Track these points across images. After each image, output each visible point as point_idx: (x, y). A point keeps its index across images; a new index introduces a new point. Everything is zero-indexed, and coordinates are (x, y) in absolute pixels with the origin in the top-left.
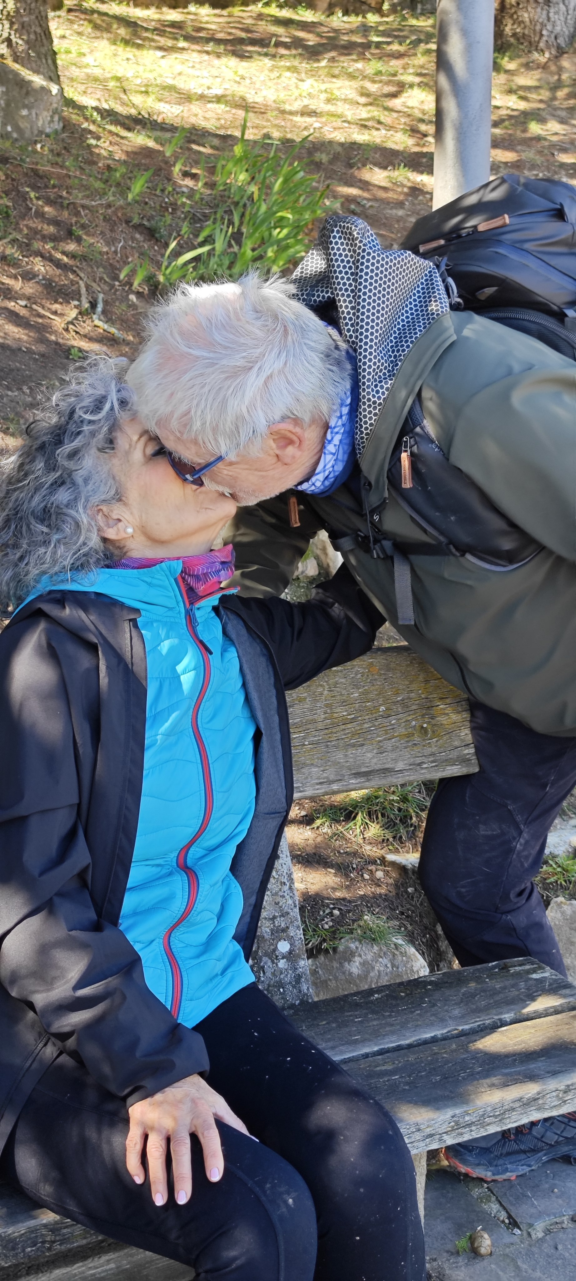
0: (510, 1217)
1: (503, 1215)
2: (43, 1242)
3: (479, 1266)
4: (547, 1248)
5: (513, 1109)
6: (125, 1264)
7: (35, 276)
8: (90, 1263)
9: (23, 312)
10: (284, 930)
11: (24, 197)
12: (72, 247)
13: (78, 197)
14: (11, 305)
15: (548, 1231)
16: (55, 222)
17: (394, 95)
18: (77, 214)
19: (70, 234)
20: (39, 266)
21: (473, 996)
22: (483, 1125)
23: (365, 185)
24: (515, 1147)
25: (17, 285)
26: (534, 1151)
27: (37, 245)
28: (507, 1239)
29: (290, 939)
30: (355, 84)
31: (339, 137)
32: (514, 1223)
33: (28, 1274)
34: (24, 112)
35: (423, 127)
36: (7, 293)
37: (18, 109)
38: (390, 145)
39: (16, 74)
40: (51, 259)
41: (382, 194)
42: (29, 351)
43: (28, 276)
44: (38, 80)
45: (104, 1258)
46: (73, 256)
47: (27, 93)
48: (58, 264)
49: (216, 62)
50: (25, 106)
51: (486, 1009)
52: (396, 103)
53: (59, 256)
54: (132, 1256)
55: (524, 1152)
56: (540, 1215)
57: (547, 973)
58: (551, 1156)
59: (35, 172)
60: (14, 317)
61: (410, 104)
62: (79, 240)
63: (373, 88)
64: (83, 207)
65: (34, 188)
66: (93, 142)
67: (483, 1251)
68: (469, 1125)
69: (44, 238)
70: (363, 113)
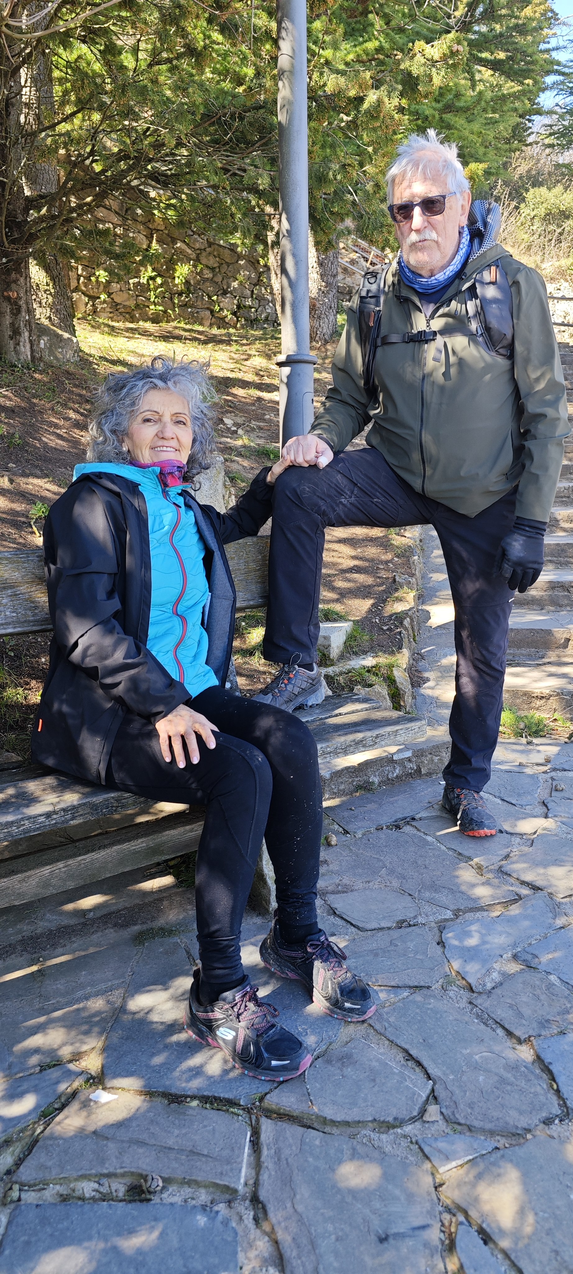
0: (344, 830)
1: (341, 830)
2: (112, 807)
3: (331, 850)
4: (364, 841)
7: (70, 419)
8: (132, 843)
9: (65, 435)
12: (88, 407)
14: (58, 431)
15: (364, 835)
17: (246, 360)
20: (72, 415)
23: (235, 396)
25: (61, 422)
28: (344, 838)
30: (227, 354)
31: (221, 374)
32: (346, 832)
33: (100, 849)
34: (60, 350)
35: (262, 373)
36: (56, 426)
37: (56, 348)
38: (246, 379)
39: (54, 331)
40: (78, 412)
41: (243, 400)
42: (69, 452)
44: (66, 335)
47: (61, 341)
48: (82, 414)
49: (156, 344)
50: (60, 347)
52: (247, 363)
53: (82, 411)
56: (358, 828)
59: (68, 372)
60: (60, 437)
61: (254, 363)
63: (236, 356)
65: (67, 379)
66: (96, 367)
67: (333, 843)
69: (73, 402)
70: (232, 366)
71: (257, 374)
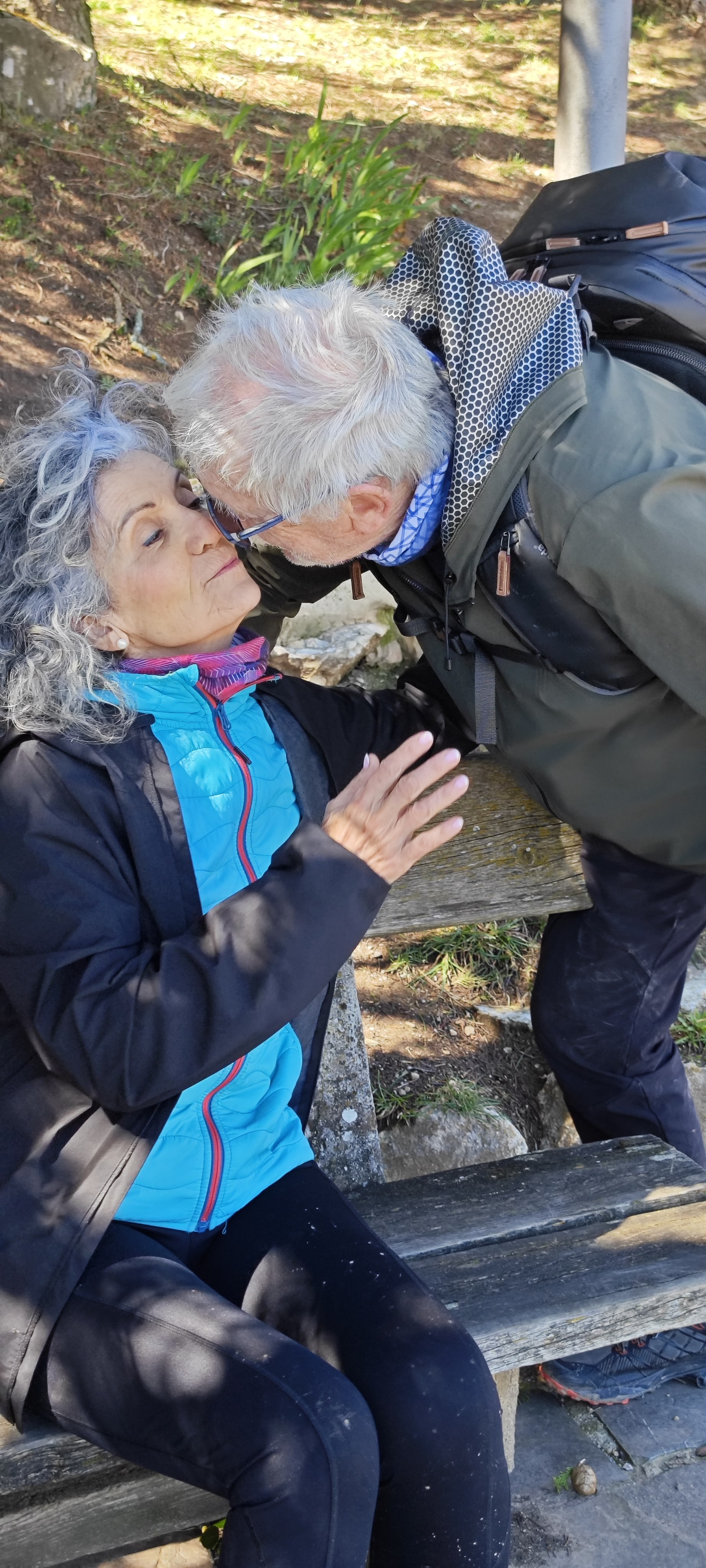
0: (620, 1448)
1: (612, 1447)
2: (50, 1467)
3: (581, 1506)
4: (664, 1488)
5: (626, 1320)
6: (150, 1496)
7: (59, 285)
8: (107, 1493)
9: (44, 330)
10: (351, 1096)
11: (47, 188)
12: (105, 250)
13: (114, 189)
14: (29, 321)
15: (666, 1467)
16: (86, 220)
17: (509, 68)
18: (113, 211)
19: (104, 234)
20: (65, 274)
21: (580, 1180)
22: (590, 1338)
23: (471, 179)
24: (628, 1364)
25: (37, 296)
26: (651, 1368)
27: (62, 247)
28: (617, 1475)
29: (358, 1107)
30: (460, 53)
31: (439, 118)
32: (625, 1457)
33: (31, 1504)
34: (50, 82)
35: (544, 108)
36: (26, 306)
37: (42, 77)
38: (503, 130)
39: (40, 33)
40: (80, 266)
41: (491, 191)
43: (51, 285)
44: (67, 41)
45: (124, 1487)
46: (106, 261)
47: (54, 58)
48: (88, 272)
49: (288, 22)
50: (51, 75)
51: (596, 1198)
52: (512, 77)
53: (89, 262)
54: (158, 1485)
55: (639, 1370)
56: (657, 1448)
57: (673, 1155)
58: (672, 1376)
59: (62, 157)
60: (33, 337)
61: (528, 78)
62: (114, 242)
63: (483, 58)
64: (121, 201)
65: (61, 176)
66: (134, 120)
67: (586, 1489)
68: (572, 1338)
69: (71, 239)
70: (470, 89)
71: (532, 113)
